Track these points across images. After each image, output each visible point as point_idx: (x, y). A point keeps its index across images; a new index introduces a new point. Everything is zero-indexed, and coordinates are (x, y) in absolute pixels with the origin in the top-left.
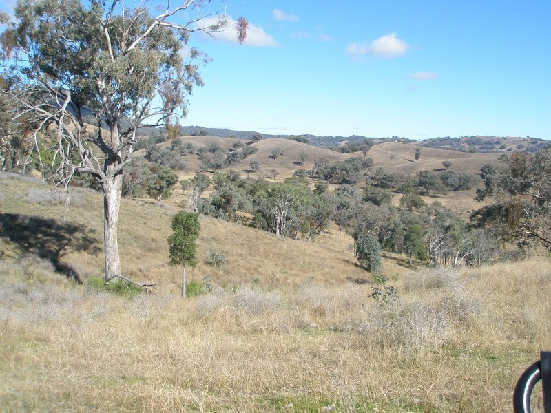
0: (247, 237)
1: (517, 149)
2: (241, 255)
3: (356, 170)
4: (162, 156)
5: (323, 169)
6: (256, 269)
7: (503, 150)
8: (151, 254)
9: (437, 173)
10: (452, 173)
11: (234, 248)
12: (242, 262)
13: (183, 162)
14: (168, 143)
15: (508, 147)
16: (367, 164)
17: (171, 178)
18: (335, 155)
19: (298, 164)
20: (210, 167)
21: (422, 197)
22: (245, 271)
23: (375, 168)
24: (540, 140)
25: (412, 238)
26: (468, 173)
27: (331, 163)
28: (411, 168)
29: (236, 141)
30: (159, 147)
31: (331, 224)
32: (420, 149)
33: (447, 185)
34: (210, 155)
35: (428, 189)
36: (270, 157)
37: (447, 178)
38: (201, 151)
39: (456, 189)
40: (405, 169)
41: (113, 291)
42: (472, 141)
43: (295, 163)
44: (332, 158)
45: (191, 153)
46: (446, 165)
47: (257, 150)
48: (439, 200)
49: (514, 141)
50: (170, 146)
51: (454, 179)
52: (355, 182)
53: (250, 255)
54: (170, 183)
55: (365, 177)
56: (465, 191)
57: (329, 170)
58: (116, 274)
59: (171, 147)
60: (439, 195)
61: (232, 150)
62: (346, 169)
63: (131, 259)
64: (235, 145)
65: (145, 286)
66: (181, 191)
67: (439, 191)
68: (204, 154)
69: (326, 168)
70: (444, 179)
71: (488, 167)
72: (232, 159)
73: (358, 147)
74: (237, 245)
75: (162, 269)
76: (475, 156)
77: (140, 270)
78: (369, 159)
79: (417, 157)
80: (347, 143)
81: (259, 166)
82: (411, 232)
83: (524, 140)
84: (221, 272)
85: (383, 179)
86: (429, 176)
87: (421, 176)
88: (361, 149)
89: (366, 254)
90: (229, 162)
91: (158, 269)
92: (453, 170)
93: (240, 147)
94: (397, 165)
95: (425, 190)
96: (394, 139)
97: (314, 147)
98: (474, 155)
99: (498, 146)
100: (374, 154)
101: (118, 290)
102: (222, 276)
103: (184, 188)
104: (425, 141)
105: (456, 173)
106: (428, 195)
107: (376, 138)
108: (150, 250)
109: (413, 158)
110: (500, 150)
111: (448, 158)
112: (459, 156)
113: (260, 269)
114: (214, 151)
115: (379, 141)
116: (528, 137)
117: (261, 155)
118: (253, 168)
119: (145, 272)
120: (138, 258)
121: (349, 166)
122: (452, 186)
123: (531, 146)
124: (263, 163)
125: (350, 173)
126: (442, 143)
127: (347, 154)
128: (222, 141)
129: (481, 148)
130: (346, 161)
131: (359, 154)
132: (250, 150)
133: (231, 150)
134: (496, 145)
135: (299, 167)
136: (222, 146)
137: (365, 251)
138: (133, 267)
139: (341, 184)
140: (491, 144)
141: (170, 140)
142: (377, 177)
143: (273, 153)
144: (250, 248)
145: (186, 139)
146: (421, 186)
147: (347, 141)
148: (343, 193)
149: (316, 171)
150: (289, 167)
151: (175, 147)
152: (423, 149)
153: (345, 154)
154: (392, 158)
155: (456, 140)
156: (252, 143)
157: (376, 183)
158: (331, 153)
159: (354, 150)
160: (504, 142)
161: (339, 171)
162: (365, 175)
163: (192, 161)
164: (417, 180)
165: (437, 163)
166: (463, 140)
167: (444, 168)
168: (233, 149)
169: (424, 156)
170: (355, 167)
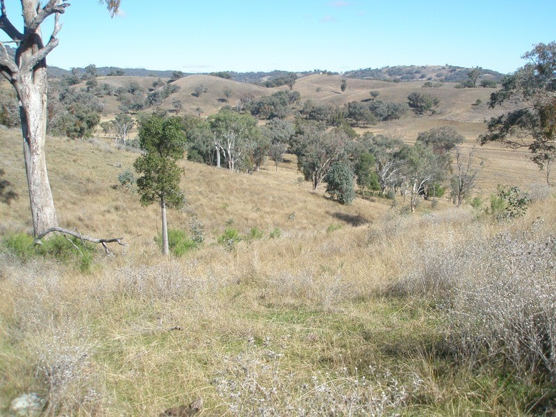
0: (201, 172)
1: (437, 78)
2: (200, 193)
3: (284, 104)
4: (78, 98)
5: (249, 105)
6: (224, 208)
7: (424, 79)
8: (89, 198)
9: (365, 103)
10: (381, 102)
11: (190, 185)
12: (204, 201)
13: (101, 104)
14: (83, 85)
15: (428, 76)
16: (294, 98)
17: (91, 118)
18: (260, 90)
19: (223, 100)
20: (130, 108)
21: (353, 129)
22: (211, 212)
23: (303, 101)
24: (458, 68)
25: (364, 167)
26: (396, 101)
27: (257, 98)
28: (339, 100)
29: (156, 79)
30: (73, 90)
31: (267, 159)
32: (345, 81)
33: (376, 115)
34: (129, 95)
35: (357, 120)
36: (193, 95)
37: (376, 108)
38: (120, 91)
39: (385, 119)
40: (332, 101)
41: (51, 253)
42: (393, 71)
43: (220, 100)
44: (259, 93)
45: (109, 94)
46: (374, 95)
47: (179, 88)
48: (370, 130)
49: (433, 69)
50: (85, 87)
51: (382, 109)
52: (282, 117)
53: (211, 191)
54: (91, 124)
55: (294, 111)
56: (394, 120)
57: (256, 106)
58: (51, 226)
59: (86, 89)
60: (369, 126)
61: (153, 90)
62: (273, 104)
63: (64, 206)
64: (155, 84)
65: (102, 241)
66: (102, 135)
67: (369, 121)
68: (123, 95)
69: (252, 103)
70: (373, 109)
71: (415, 95)
72: (153, 99)
73: (283, 81)
74: (192, 181)
75: (108, 216)
76: (399, 86)
77: (80, 219)
78: (296, 93)
79: (343, 88)
80: (269, 79)
81: (183, 105)
82: (362, 161)
83: (443, 68)
84: (184, 215)
85: (312, 112)
86: (358, 107)
87: (350, 107)
88: (286, 83)
89: (337, 185)
90: (151, 102)
91: (103, 215)
92: (381, 100)
93: (161, 85)
94: (324, 97)
95: (354, 121)
96: (317, 72)
97: (237, 83)
98: (399, 84)
99: (418, 75)
100: (299, 87)
101: (59, 250)
102: (185, 219)
103: (105, 131)
104: (347, 73)
105: (384, 102)
106: (358, 126)
107: (298, 73)
108: (88, 192)
109: (339, 90)
110: (420, 79)
111: (374, 88)
112: (384, 86)
113: (229, 209)
114: (133, 91)
115: (301, 75)
116: (447, 65)
117: (185, 94)
118: (176, 107)
119: (87, 222)
120: (74, 204)
121: (277, 100)
122: (381, 115)
123: (449, 74)
124: (186, 101)
125: (278, 107)
126: (364, 75)
127: (272, 89)
128: (140, 80)
129: (402, 78)
130: (273, 95)
131: (285, 87)
132: (172, 89)
133: (151, 90)
134: (416, 75)
135: (224, 104)
136: (141, 86)
137: (336, 181)
138: (69, 216)
139: (269, 119)
140: (412, 74)
141: (85, 82)
142: (306, 110)
143: (196, 90)
144: (208, 184)
145: (101, 80)
146: (350, 117)
147: (269, 77)
148: (276, 126)
149: (242, 107)
150: (213, 105)
151: (90, 89)
152: (349, 81)
153: (270, 89)
154: (318, 90)
155: (377, 71)
156: (173, 81)
157: (305, 116)
158: (255, 88)
159: (279, 84)
160: (423, 71)
161: (266, 106)
162: (293, 108)
163: (111, 103)
164: (346, 111)
165: (364, 93)
166: (384, 71)
167: (372, 98)
168: (153, 88)
169: (350, 87)
170: (282, 101)
